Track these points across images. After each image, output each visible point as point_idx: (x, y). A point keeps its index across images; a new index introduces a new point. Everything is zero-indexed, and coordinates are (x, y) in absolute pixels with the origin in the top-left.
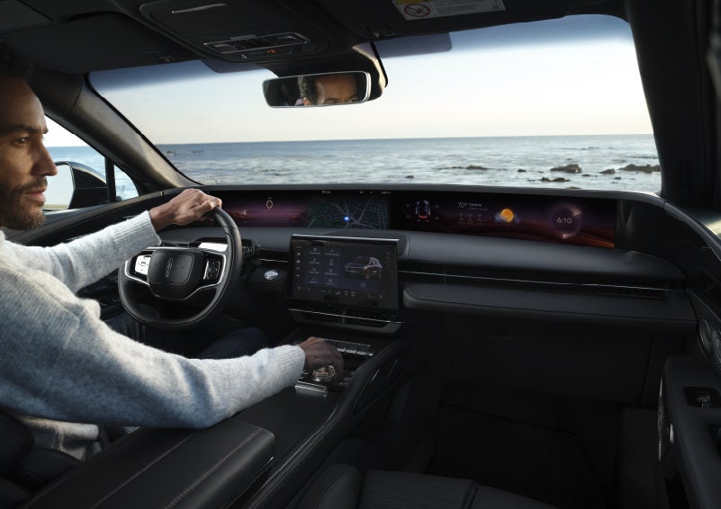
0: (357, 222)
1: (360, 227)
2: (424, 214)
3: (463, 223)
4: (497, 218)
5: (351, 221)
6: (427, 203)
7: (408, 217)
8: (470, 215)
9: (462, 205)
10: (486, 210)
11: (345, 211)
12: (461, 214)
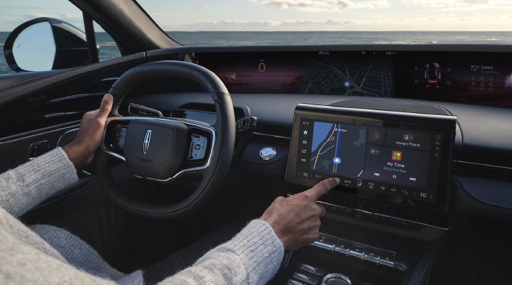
0: (358, 89)
1: (361, 94)
2: (434, 78)
3: (476, 88)
4: (507, 82)
5: (352, 87)
6: (437, 65)
7: (416, 81)
8: (482, 79)
9: (474, 67)
10: (497, 72)
11: (346, 75)
12: (473, 78)
